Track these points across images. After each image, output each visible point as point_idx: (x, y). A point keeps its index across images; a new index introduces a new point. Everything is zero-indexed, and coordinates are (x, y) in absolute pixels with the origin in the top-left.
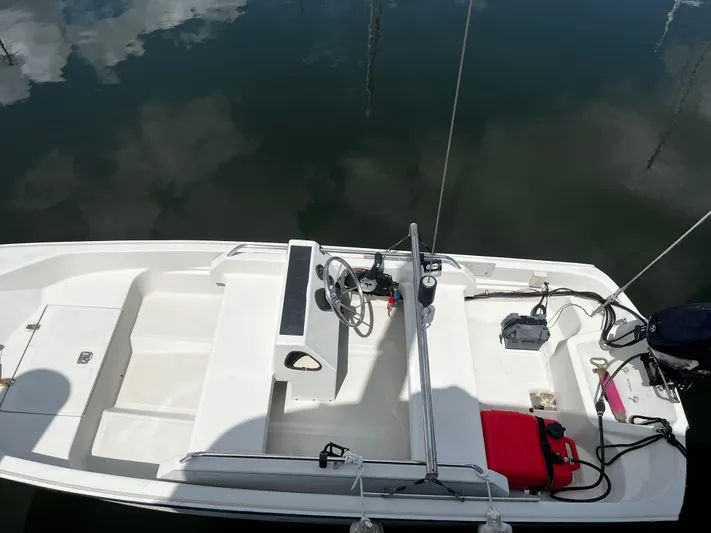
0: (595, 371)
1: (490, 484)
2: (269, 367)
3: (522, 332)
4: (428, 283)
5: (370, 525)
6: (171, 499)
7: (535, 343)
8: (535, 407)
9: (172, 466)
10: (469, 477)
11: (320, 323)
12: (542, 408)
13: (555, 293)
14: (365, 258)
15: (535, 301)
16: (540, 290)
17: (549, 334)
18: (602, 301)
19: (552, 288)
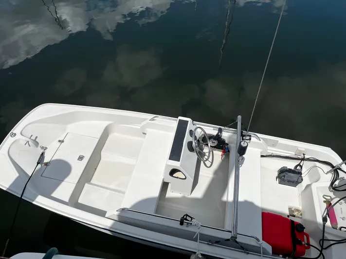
0: (325, 202)
1: (263, 248)
2: (161, 175)
3: (289, 177)
4: (243, 144)
5: (200, 256)
6: (111, 228)
7: (295, 183)
8: (291, 215)
9: (113, 213)
10: (253, 242)
11: (188, 157)
12: (294, 216)
13: (308, 160)
14: (213, 129)
15: (297, 162)
16: (300, 157)
17: (302, 180)
18: (333, 166)
19: (306, 157)
